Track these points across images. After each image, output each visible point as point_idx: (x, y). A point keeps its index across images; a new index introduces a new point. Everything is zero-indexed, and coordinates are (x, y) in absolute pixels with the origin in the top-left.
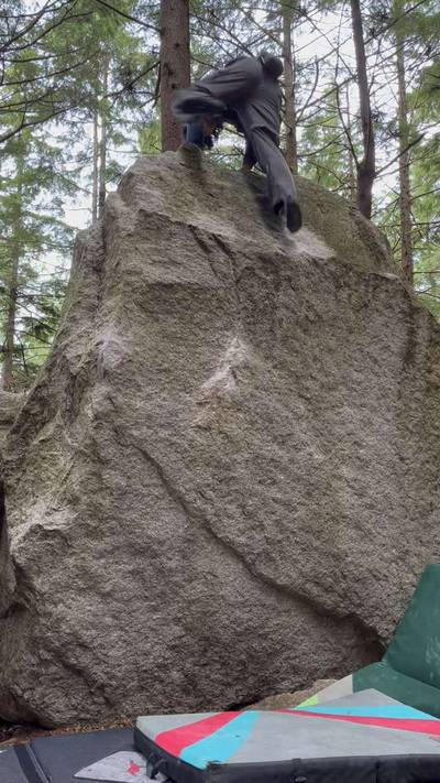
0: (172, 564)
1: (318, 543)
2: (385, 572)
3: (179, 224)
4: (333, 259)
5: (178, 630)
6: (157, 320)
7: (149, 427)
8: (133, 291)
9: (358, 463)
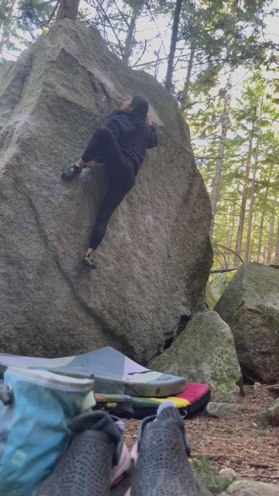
0: (30, 276)
1: (116, 289)
2: (146, 316)
3: (84, 68)
4: (162, 127)
5: (23, 319)
6: (56, 121)
7: (37, 186)
8: (46, 97)
9: (147, 250)
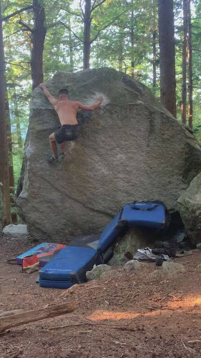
0: (59, 205)
1: (109, 198)
4: (108, 104)
5: (65, 221)
7: (43, 172)
9: (126, 172)
